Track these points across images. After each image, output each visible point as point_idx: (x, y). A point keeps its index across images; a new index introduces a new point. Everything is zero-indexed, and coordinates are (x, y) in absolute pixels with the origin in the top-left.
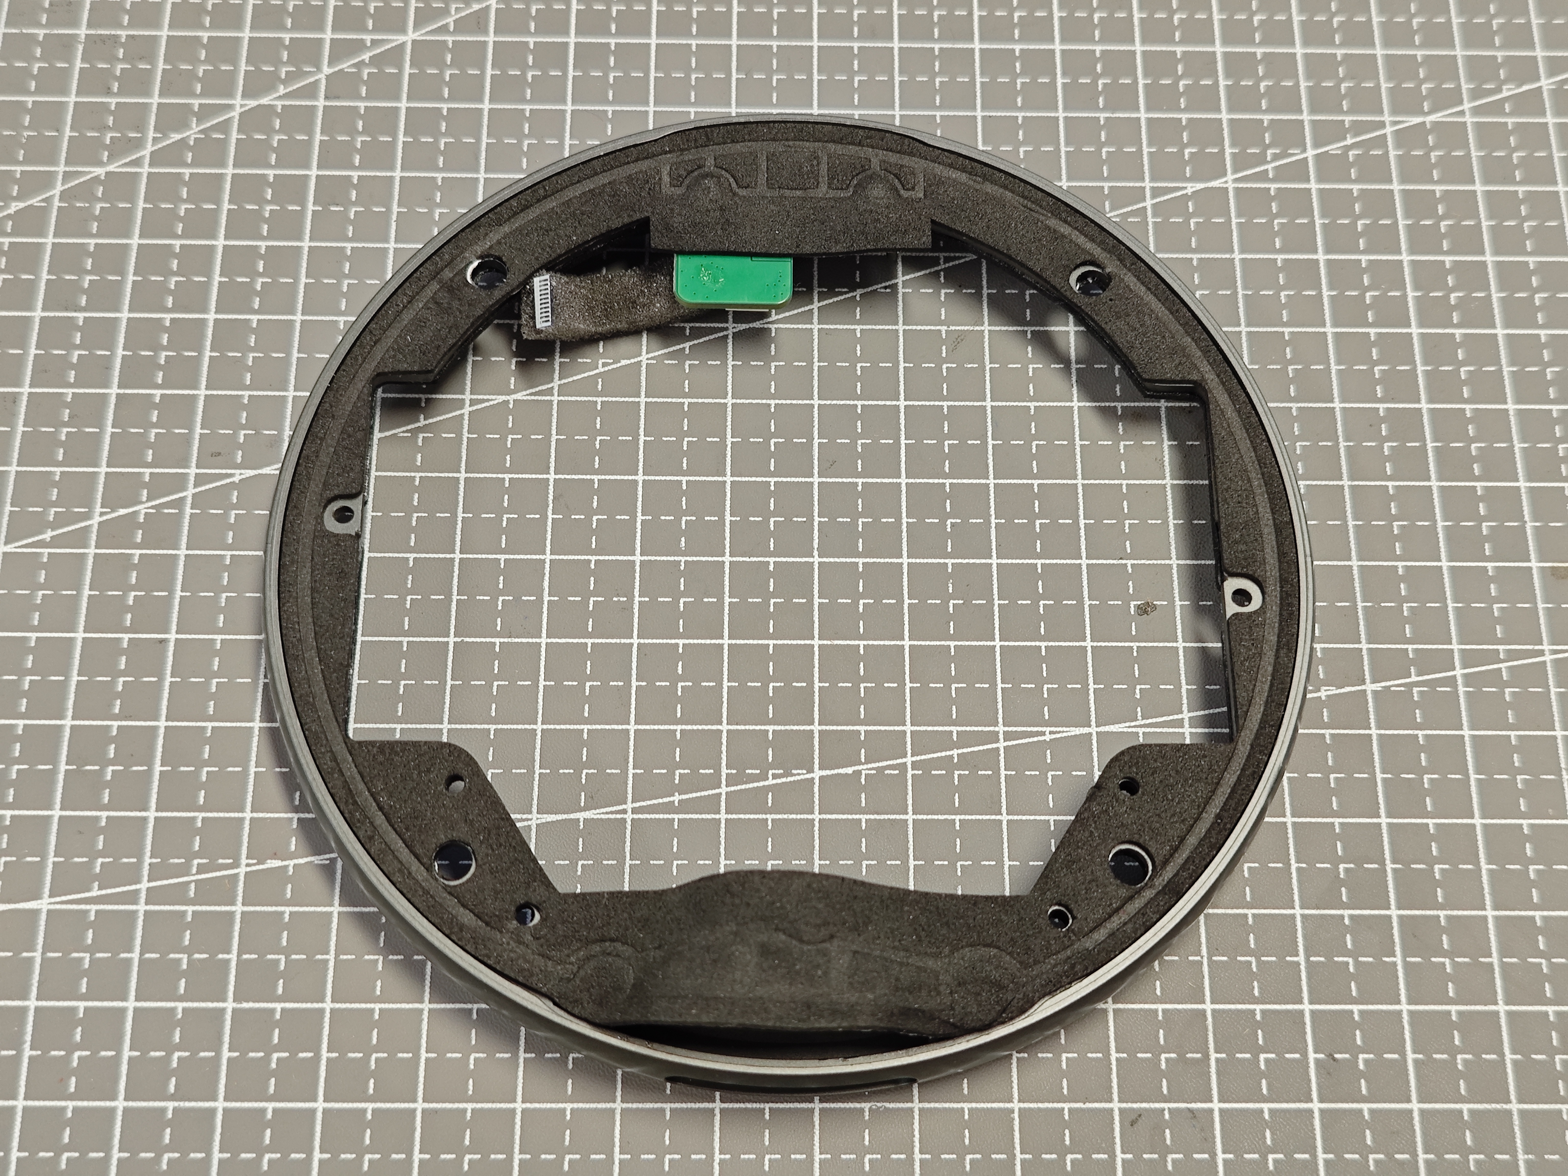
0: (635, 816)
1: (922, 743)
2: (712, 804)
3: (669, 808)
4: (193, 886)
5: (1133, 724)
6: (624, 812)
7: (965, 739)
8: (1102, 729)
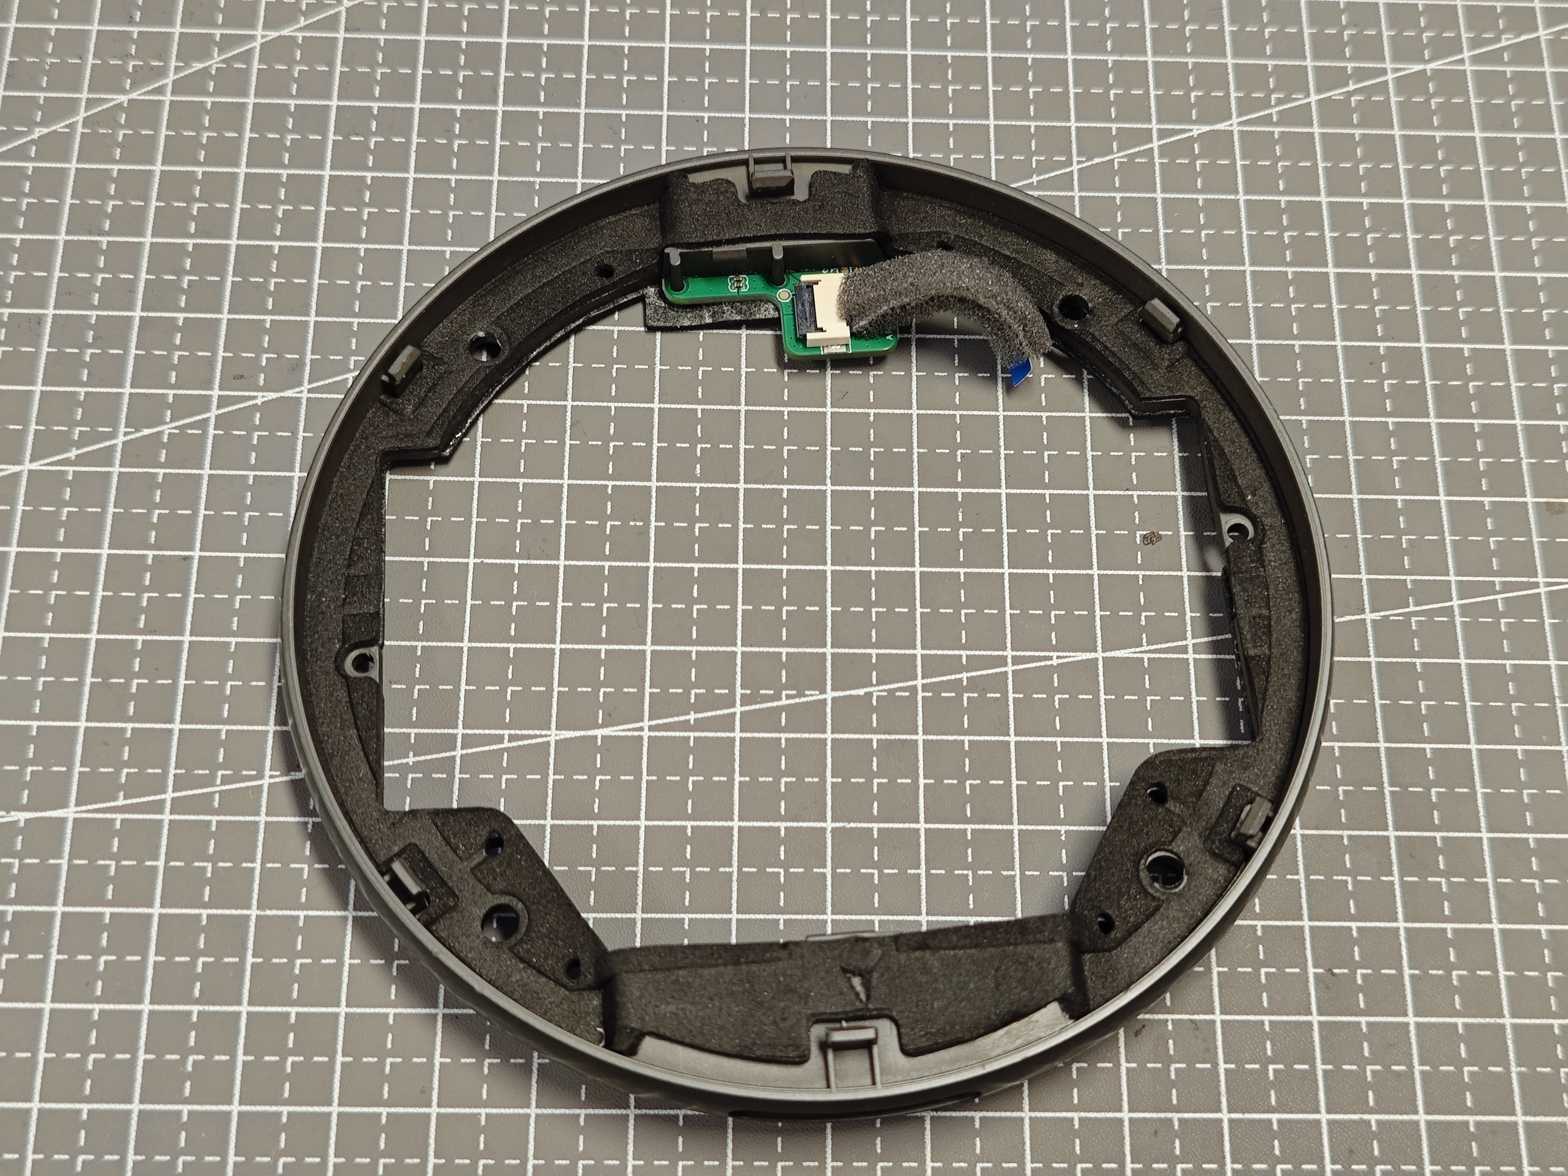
0: (653, 734)
1: (932, 666)
2: (727, 723)
3: (684, 726)
4: (217, 796)
5: (1138, 650)
6: (641, 729)
7: (974, 663)
8: (1108, 654)
